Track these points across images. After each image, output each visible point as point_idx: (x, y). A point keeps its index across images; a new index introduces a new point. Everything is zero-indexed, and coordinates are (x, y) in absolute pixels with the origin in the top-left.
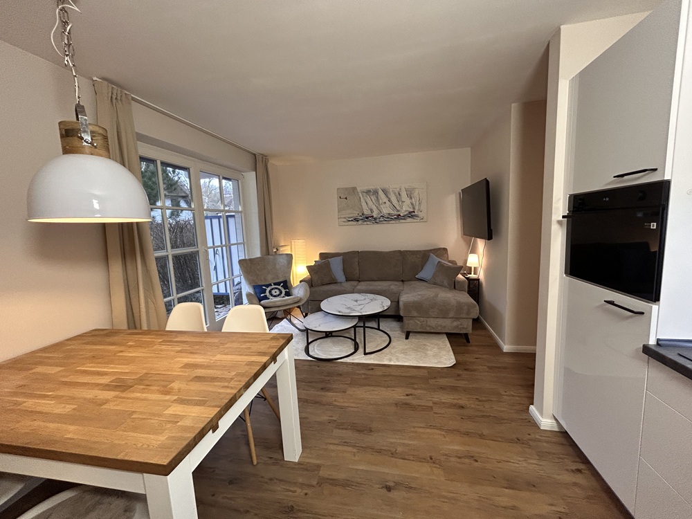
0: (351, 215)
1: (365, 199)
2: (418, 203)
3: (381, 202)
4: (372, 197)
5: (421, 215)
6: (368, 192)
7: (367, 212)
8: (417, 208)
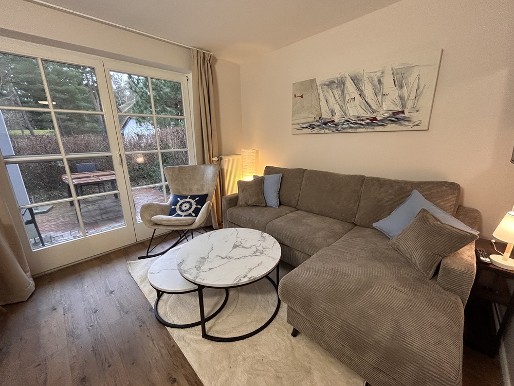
0: (306, 121)
1: (325, 96)
2: (412, 96)
3: (347, 97)
4: (335, 92)
5: (416, 117)
6: (330, 84)
7: (326, 115)
8: (410, 104)
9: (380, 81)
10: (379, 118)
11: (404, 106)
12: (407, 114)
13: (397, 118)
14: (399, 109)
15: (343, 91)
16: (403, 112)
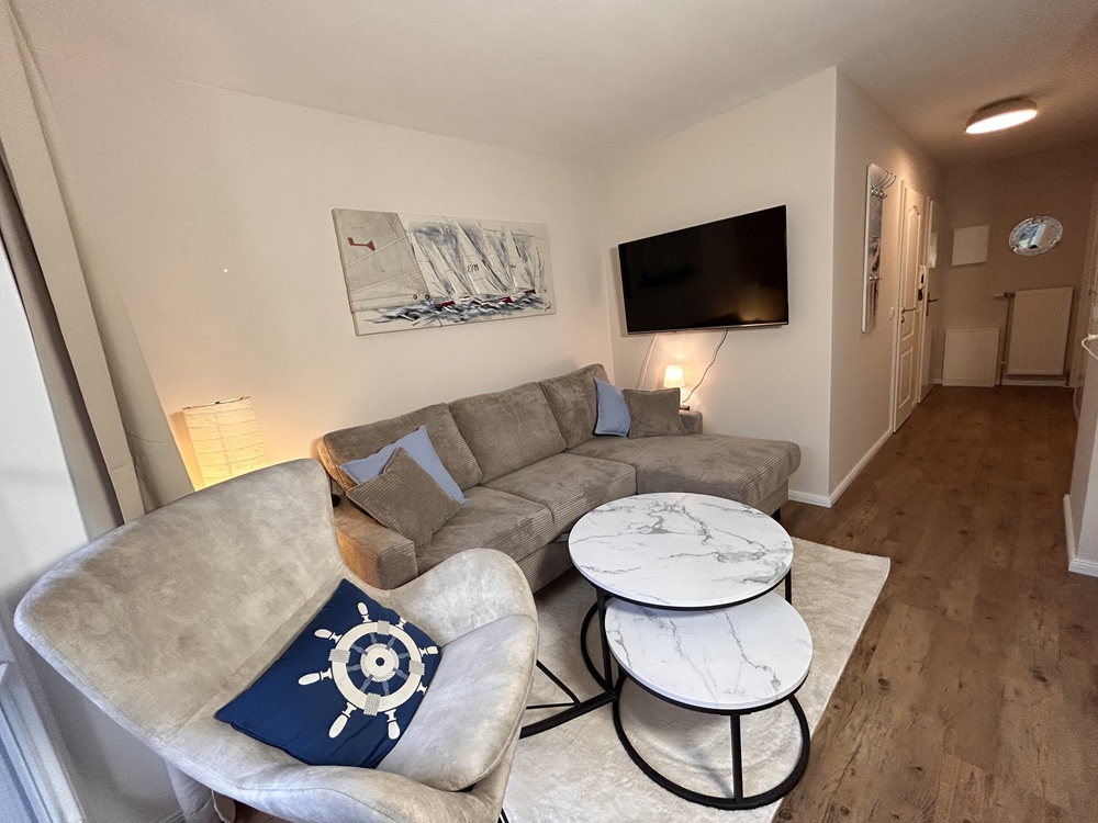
0: (396, 301)
1: (427, 255)
2: (537, 274)
4: (444, 248)
5: (545, 297)
6: (432, 232)
7: (437, 292)
8: (537, 281)
9: (502, 246)
10: (513, 299)
11: (533, 284)
12: (537, 295)
13: (530, 299)
14: (530, 288)
15: (456, 251)
16: (533, 291)
